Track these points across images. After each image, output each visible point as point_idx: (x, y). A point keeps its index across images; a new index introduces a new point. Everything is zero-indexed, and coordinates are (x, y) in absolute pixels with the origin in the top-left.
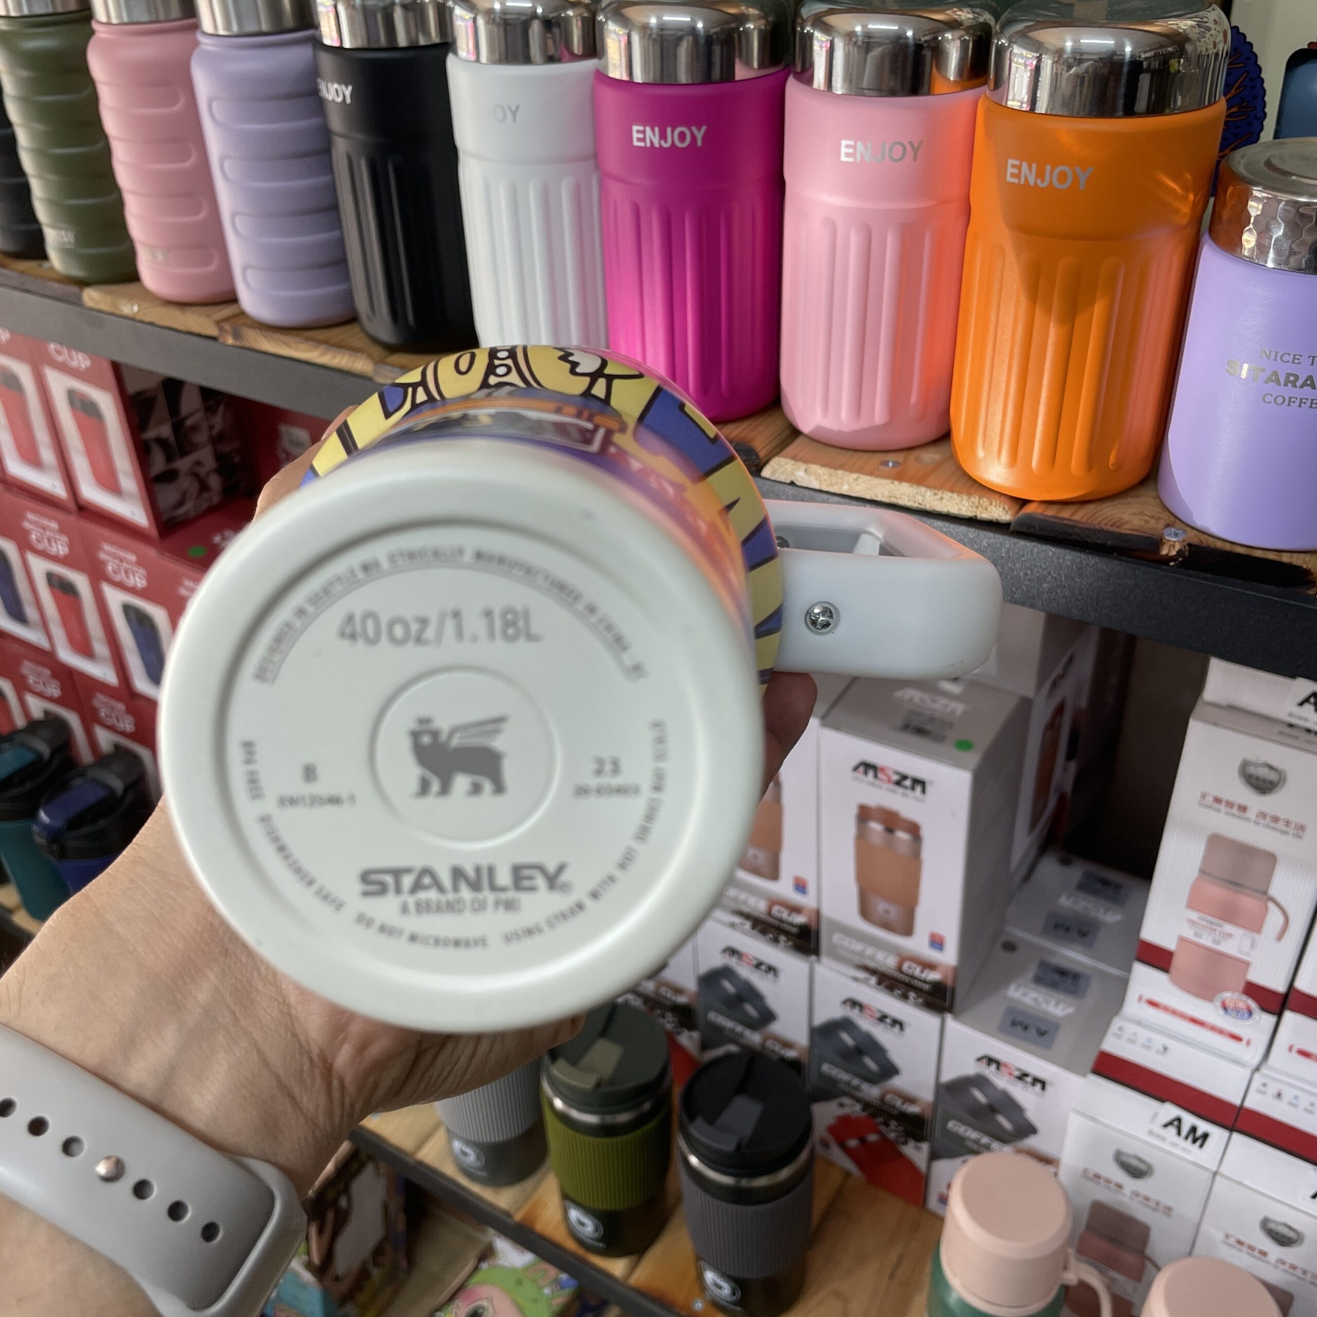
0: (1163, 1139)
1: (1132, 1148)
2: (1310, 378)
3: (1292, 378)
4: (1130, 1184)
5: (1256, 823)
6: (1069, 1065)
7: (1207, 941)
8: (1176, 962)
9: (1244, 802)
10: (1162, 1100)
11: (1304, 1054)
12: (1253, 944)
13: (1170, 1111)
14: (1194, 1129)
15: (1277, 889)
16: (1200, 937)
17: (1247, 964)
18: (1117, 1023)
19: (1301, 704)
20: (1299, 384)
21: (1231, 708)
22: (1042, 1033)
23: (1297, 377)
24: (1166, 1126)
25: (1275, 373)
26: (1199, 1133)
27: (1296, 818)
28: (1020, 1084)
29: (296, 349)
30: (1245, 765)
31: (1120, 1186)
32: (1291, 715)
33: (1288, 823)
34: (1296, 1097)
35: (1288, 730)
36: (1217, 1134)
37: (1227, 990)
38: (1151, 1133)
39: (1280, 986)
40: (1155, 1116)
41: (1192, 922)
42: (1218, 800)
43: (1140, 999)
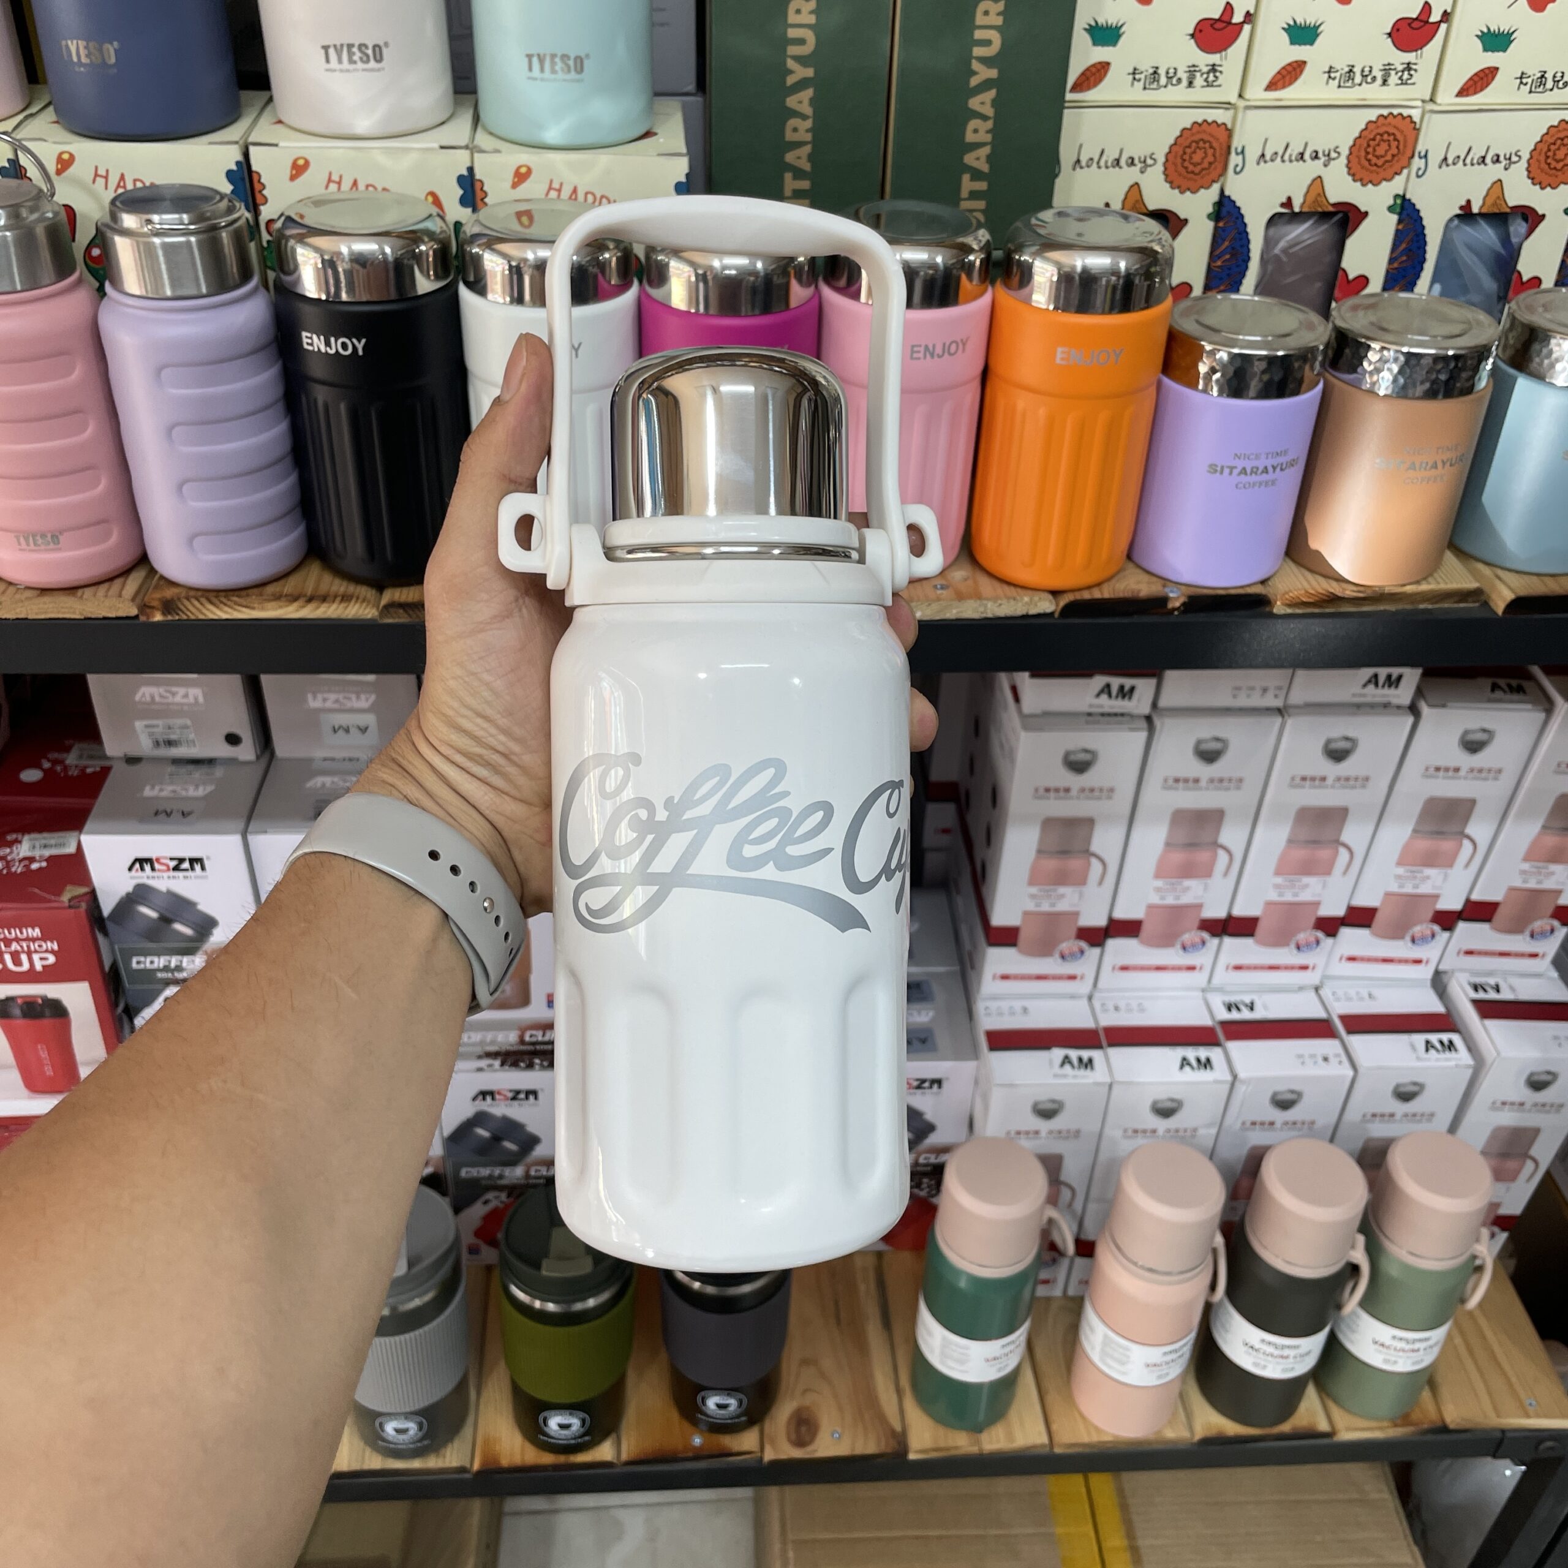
0: (1065, 1076)
1: (1043, 1096)
2: (1266, 468)
3: (1255, 470)
4: (1044, 1126)
5: (1078, 798)
6: (958, 1056)
7: (1046, 907)
8: (1023, 937)
9: (1066, 784)
10: (1047, 1047)
11: (1124, 968)
12: (1081, 895)
13: (1058, 1053)
14: (1080, 1060)
15: (1095, 846)
16: (1040, 906)
17: (1076, 914)
18: (980, 1007)
19: (1098, 695)
20: (1260, 471)
21: (1046, 714)
22: (924, 1041)
23: (1258, 468)
24: (1063, 1064)
25: (1244, 469)
26: (1085, 1059)
27: (1106, 784)
28: (919, 1091)
29: (263, 609)
30: (1067, 754)
31: (1037, 1132)
32: (1091, 706)
33: (1101, 790)
34: (1128, 1005)
35: (1090, 718)
36: (1096, 1055)
37: (1062, 942)
38: (1056, 1076)
39: (1101, 922)
40: (1051, 1062)
41: (1033, 897)
42: (1047, 790)
43: (994, 977)
